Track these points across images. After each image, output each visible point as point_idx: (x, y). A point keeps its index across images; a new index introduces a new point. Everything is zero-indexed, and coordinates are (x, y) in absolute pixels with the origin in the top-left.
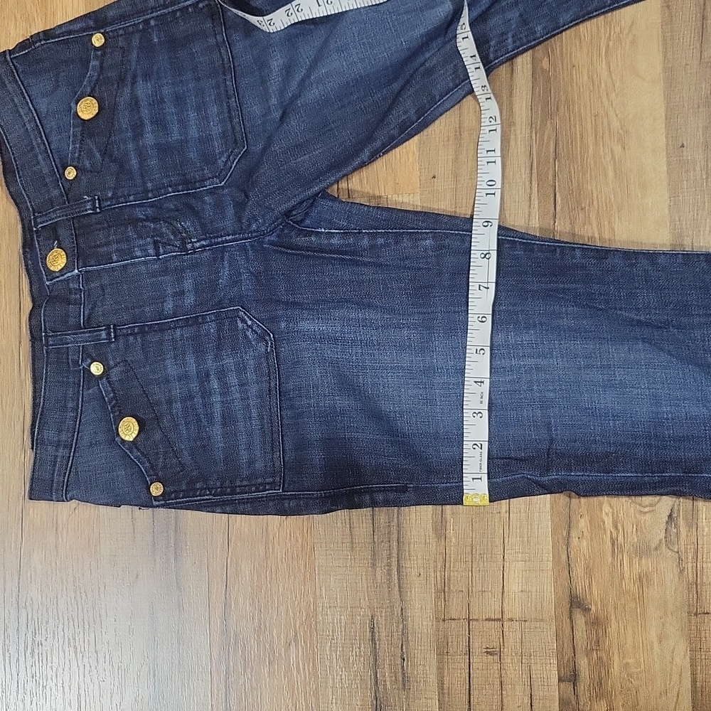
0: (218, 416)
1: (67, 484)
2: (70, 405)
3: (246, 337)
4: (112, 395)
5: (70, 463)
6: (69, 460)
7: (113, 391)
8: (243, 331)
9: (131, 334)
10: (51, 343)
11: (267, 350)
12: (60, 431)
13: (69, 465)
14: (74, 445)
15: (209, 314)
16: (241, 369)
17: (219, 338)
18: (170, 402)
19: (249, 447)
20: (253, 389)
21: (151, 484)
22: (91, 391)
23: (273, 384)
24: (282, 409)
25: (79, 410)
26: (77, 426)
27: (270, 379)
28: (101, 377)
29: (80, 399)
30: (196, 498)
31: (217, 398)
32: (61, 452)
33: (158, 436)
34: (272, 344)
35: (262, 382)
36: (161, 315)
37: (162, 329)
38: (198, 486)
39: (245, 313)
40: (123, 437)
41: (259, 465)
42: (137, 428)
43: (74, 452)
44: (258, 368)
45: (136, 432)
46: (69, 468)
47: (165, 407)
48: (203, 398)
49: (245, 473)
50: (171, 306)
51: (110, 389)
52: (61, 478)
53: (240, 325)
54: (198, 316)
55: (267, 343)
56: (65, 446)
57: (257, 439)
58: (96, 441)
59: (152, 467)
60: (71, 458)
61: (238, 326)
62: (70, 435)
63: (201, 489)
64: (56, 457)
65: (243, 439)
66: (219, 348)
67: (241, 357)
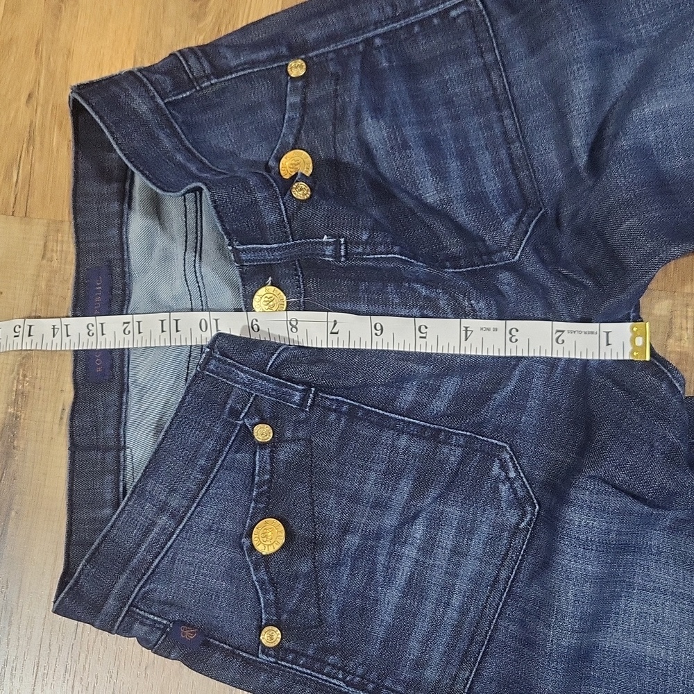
0: (401, 578)
1: (154, 571)
2: (202, 462)
3: (496, 490)
4: (267, 477)
5: (170, 543)
6: (170, 538)
7: (272, 472)
8: (496, 480)
9: (335, 411)
10: (211, 367)
11: (518, 524)
12: (172, 490)
13: (168, 545)
14: (185, 520)
15: (458, 434)
16: (466, 530)
17: (456, 473)
18: (345, 530)
19: (427, 642)
20: (470, 567)
21: (266, 625)
22: (238, 456)
23: (503, 575)
24: (503, 615)
25: (212, 476)
26: (201, 496)
27: (502, 565)
28: (263, 445)
29: (220, 462)
30: (320, 676)
31: (411, 552)
32: (163, 520)
33: (305, 567)
34: (531, 519)
35: (487, 563)
36: (389, 404)
37: (382, 424)
38: (331, 659)
39: (511, 458)
40: (255, 543)
41: (430, 674)
42: (282, 540)
43: (181, 530)
44: (492, 540)
45: (277, 547)
46: (165, 550)
47: (335, 532)
48: (393, 542)
49: (406, 674)
50: (410, 398)
51: (268, 467)
52: (149, 558)
53: (496, 469)
54: (440, 430)
55: (524, 514)
56: (173, 516)
57: (444, 638)
58: (218, 528)
59: (276, 602)
60: (175, 536)
61: (490, 470)
62: (185, 503)
63: (334, 666)
64: (154, 523)
65: (422, 626)
66: (449, 487)
67: (475, 515)
